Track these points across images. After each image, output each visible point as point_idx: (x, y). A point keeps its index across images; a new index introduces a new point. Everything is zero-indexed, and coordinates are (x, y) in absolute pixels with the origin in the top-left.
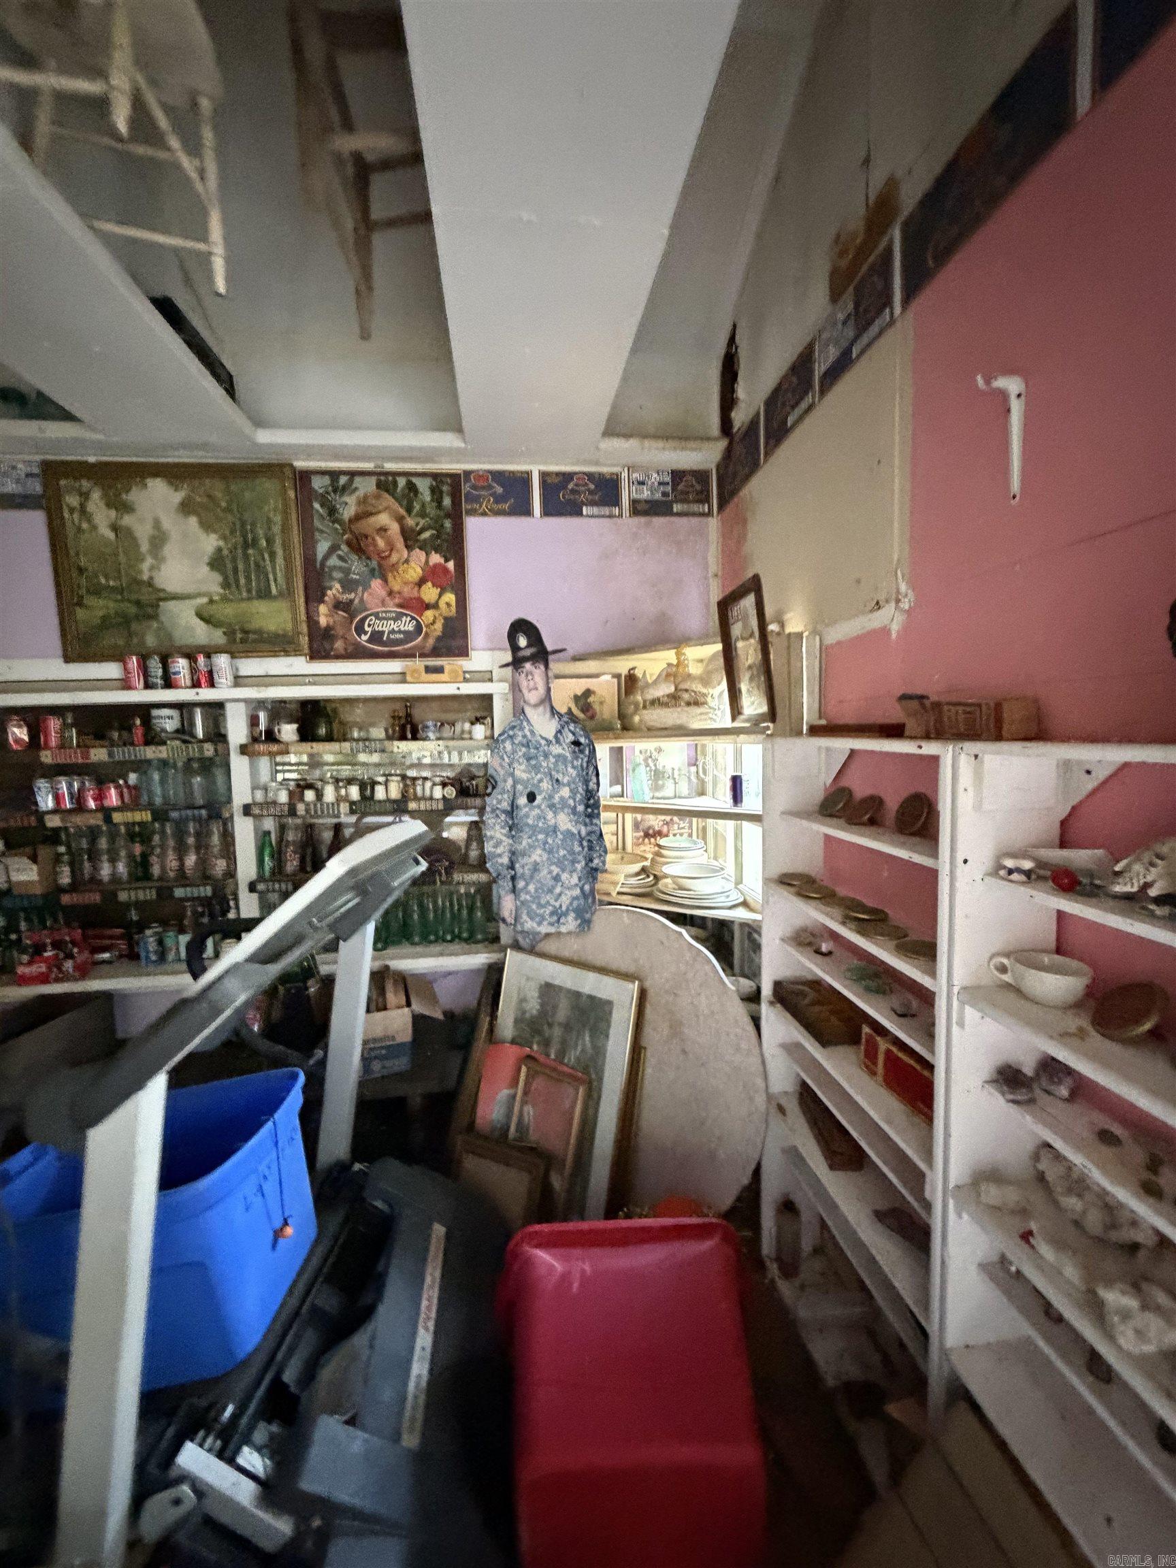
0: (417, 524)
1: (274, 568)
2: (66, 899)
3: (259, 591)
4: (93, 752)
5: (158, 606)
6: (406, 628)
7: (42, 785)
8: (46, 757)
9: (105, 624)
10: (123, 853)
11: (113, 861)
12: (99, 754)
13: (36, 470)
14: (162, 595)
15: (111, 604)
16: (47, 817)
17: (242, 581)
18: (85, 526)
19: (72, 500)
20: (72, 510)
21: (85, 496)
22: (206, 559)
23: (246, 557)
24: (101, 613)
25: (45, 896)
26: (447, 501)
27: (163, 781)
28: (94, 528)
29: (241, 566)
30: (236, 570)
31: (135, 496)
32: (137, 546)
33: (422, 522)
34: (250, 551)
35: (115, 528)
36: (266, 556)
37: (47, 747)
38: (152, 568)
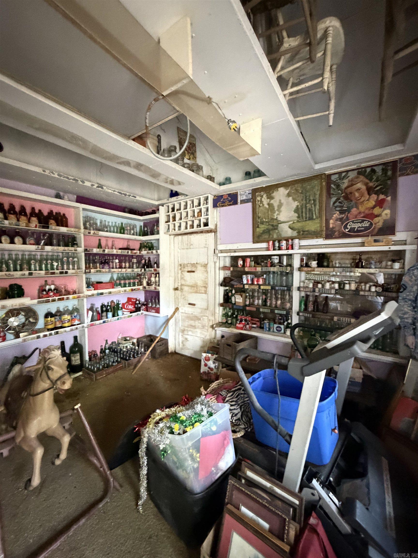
0: (374, 185)
1: (315, 209)
2: (248, 308)
3: (309, 217)
4: (257, 268)
5: (278, 226)
6: (365, 226)
7: (244, 276)
8: (247, 269)
9: (264, 232)
10: (261, 298)
11: (258, 299)
12: (259, 269)
13: (251, 192)
14: (280, 222)
15: (266, 226)
16: (245, 285)
17: (304, 215)
18: (261, 205)
19: (259, 198)
20: (258, 201)
21: (262, 196)
22: (293, 210)
23: (306, 207)
24: (263, 229)
25: (243, 306)
26: (390, 173)
27: (273, 278)
28: (263, 205)
29: (304, 210)
30: (302, 212)
31: (275, 194)
32: (274, 209)
33: (377, 184)
34: (308, 205)
35: (269, 204)
36: (313, 206)
37: (246, 267)
38: (278, 214)
